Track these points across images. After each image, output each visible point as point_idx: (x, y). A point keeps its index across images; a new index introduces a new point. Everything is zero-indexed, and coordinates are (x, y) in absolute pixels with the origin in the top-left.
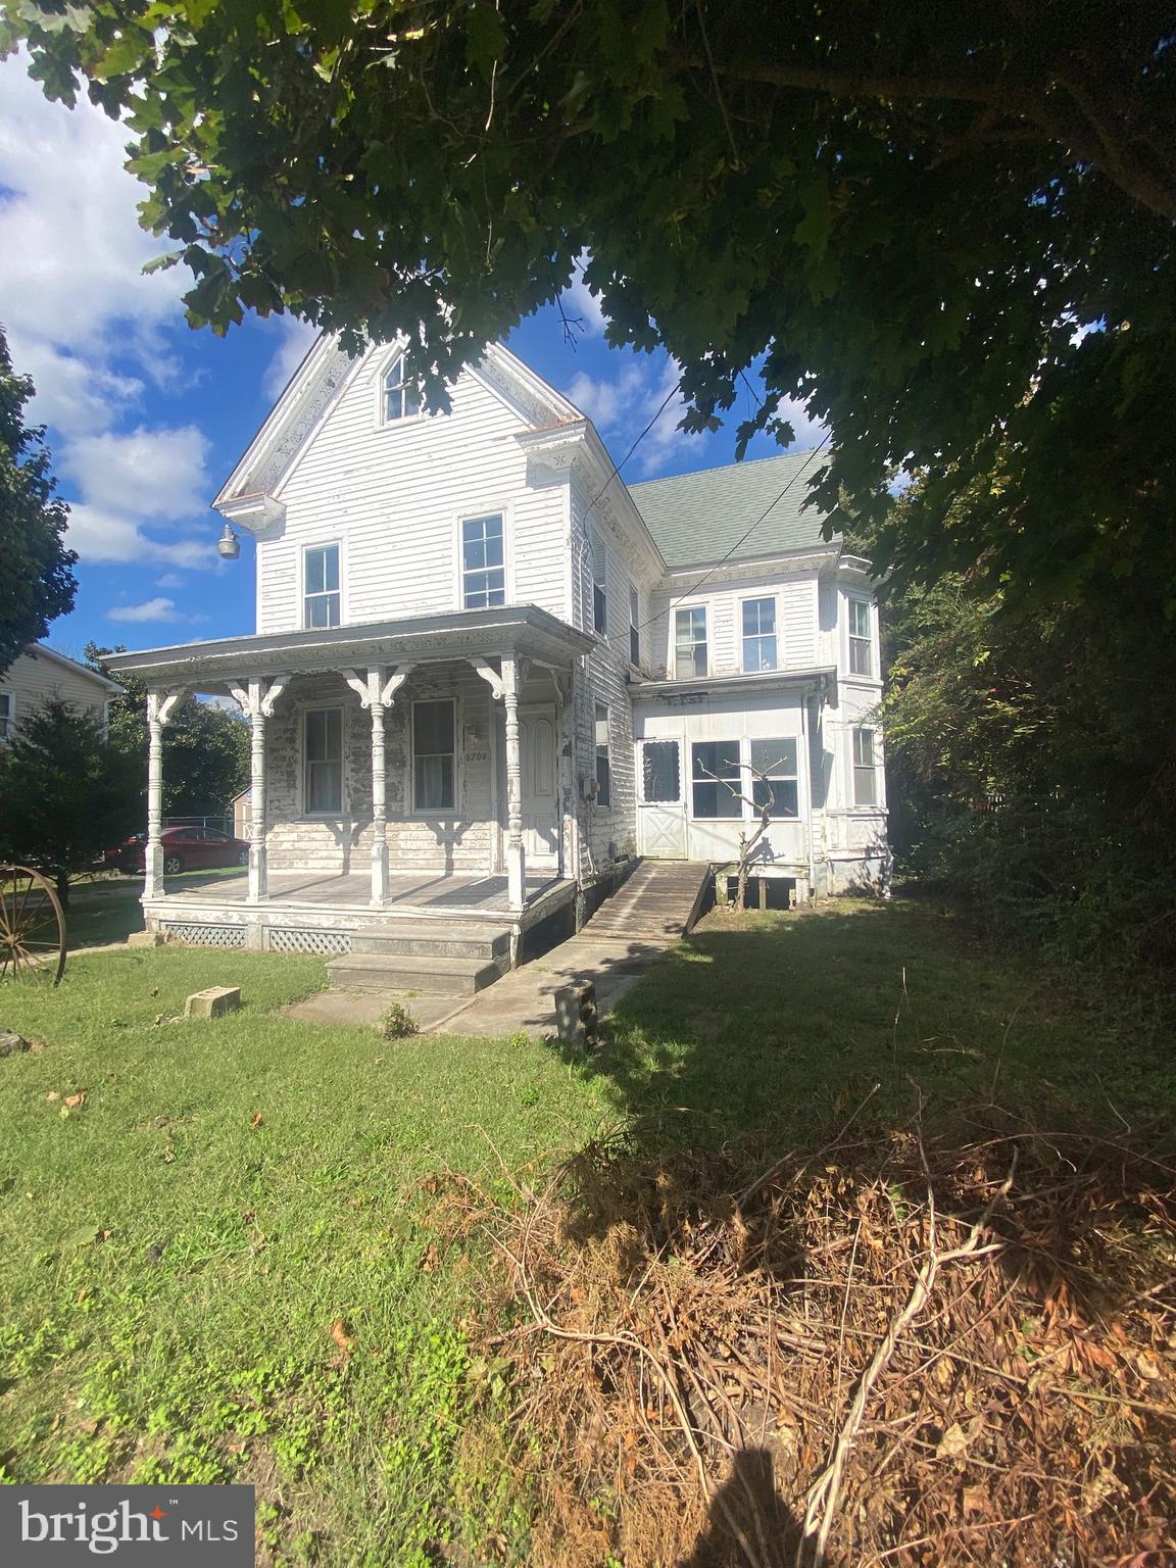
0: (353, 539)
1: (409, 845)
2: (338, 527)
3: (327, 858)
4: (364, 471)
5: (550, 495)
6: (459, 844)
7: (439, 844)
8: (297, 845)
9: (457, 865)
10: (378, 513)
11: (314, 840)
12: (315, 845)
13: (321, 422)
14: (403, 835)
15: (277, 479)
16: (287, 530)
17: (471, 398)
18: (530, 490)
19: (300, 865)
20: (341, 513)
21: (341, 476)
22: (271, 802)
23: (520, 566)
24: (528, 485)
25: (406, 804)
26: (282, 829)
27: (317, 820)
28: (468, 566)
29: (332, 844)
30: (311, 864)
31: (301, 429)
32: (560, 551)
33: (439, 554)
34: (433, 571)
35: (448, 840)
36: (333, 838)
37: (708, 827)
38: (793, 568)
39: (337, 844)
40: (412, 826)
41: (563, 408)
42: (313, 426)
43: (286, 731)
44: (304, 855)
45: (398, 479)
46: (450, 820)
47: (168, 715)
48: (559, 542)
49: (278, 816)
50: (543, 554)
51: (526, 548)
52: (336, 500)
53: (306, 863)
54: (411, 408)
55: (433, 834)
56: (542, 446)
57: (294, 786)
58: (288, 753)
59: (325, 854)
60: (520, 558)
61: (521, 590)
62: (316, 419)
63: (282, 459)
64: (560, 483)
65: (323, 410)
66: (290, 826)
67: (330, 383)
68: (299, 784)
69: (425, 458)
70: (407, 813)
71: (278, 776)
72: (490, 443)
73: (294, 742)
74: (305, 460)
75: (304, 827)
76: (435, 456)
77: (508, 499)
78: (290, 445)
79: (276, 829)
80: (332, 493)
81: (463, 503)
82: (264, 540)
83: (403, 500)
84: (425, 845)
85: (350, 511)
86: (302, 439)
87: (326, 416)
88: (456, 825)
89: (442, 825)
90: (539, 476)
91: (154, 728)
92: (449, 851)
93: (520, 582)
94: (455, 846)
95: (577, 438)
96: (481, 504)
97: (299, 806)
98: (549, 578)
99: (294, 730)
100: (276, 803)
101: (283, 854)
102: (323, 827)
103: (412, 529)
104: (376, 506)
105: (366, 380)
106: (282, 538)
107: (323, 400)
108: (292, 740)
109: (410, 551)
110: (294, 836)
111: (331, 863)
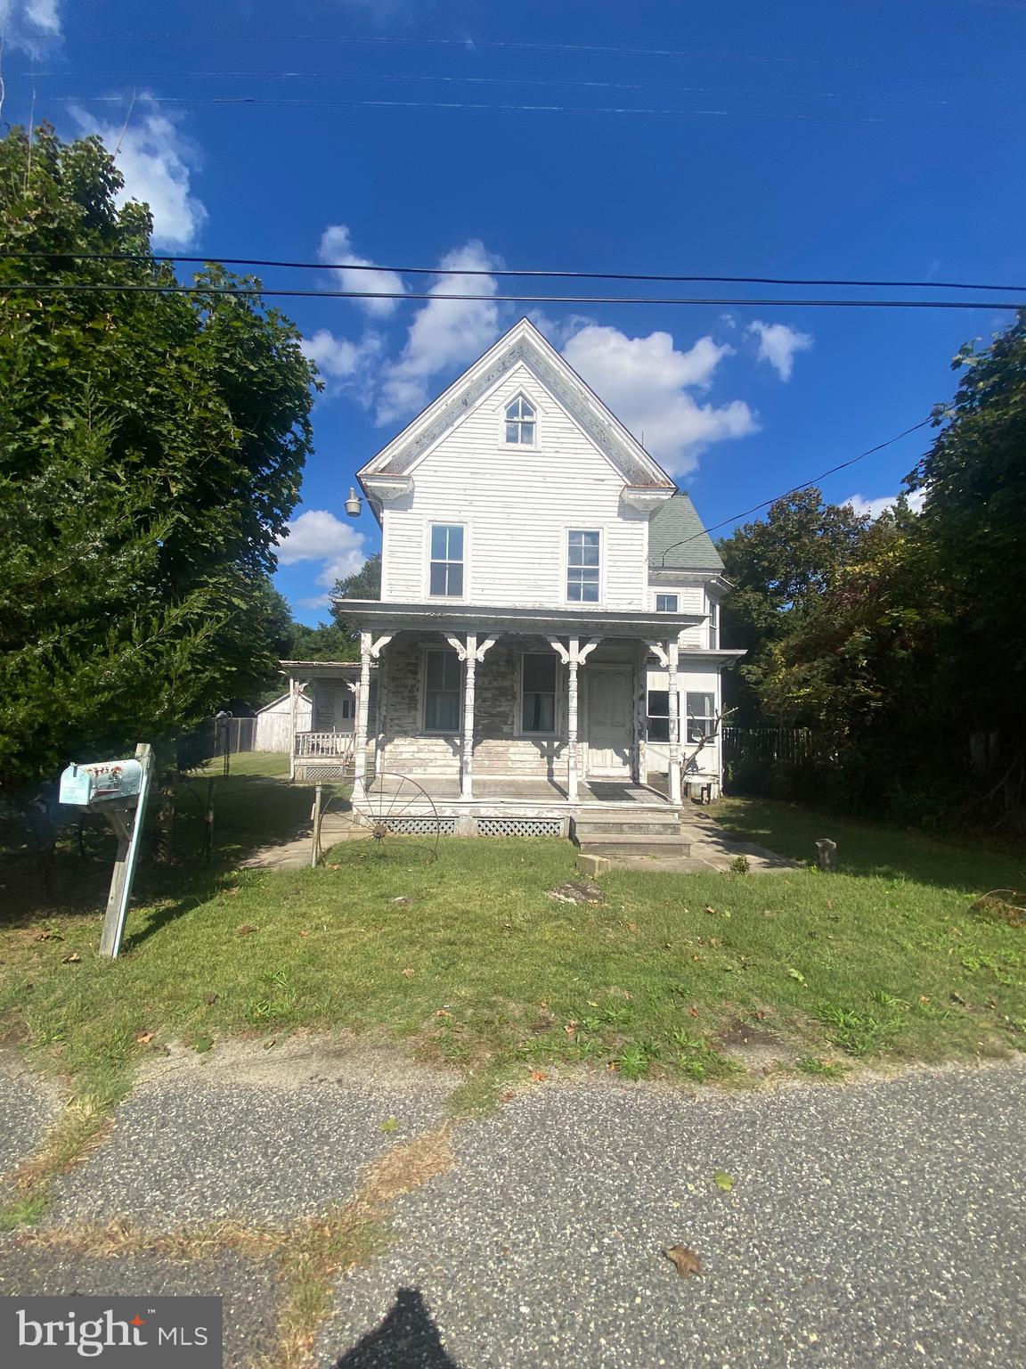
0: (476, 525)
1: (518, 757)
2: (462, 513)
3: (445, 766)
4: (487, 476)
5: (634, 526)
6: (558, 758)
7: (542, 757)
8: (416, 755)
9: (556, 773)
10: (500, 510)
11: (433, 751)
12: (433, 756)
13: (451, 429)
14: (512, 750)
15: (408, 464)
16: (414, 505)
17: (579, 446)
18: (620, 520)
19: (419, 771)
20: (467, 503)
21: (468, 475)
22: (392, 720)
23: (611, 569)
24: (619, 516)
25: (515, 727)
26: (402, 742)
27: (437, 736)
28: (571, 563)
29: (450, 756)
30: (430, 770)
31: (436, 431)
32: (640, 564)
33: (550, 550)
34: (543, 561)
35: (550, 755)
36: (451, 750)
37: (657, 748)
38: (691, 578)
39: (454, 755)
40: (520, 743)
41: (659, 476)
42: (445, 430)
43: (409, 664)
44: (424, 764)
45: (518, 489)
46: (551, 740)
47: (380, 651)
48: (640, 559)
49: (398, 732)
50: (628, 564)
51: (617, 558)
52: (462, 492)
53: (425, 770)
54: (525, 439)
55: (537, 750)
56: (642, 497)
57: (416, 709)
58: (410, 682)
59: (442, 763)
60: (612, 563)
61: (610, 585)
62: (448, 426)
63: (416, 449)
64: (642, 520)
65: (455, 420)
66: (409, 740)
67: (465, 403)
68: (419, 706)
69: (541, 479)
70: (515, 734)
71: (399, 700)
72: (591, 481)
73: (417, 673)
74: (434, 454)
75: (423, 741)
76: (548, 479)
77: (605, 523)
78: (425, 441)
79: (396, 741)
80: (459, 486)
81: (569, 518)
82: (391, 508)
83: (521, 505)
84: (530, 758)
85: (474, 503)
86: (434, 438)
87: (456, 424)
88: (556, 744)
89: (545, 744)
90: (628, 511)
91: (366, 659)
92: (550, 762)
93: (611, 580)
94: (555, 759)
95: (667, 497)
96: (584, 522)
97: (420, 724)
98: (632, 580)
99: (416, 665)
100: (397, 722)
101: (402, 762)
102: (442, 741)
103: (527, 528)
104: (499, 504)
105: (493, 408)
106: (409, 511)
107: (456, 413)
108: (415, 673)
109: (526, 544)
110: (415, 748)
111: (449, 770)
